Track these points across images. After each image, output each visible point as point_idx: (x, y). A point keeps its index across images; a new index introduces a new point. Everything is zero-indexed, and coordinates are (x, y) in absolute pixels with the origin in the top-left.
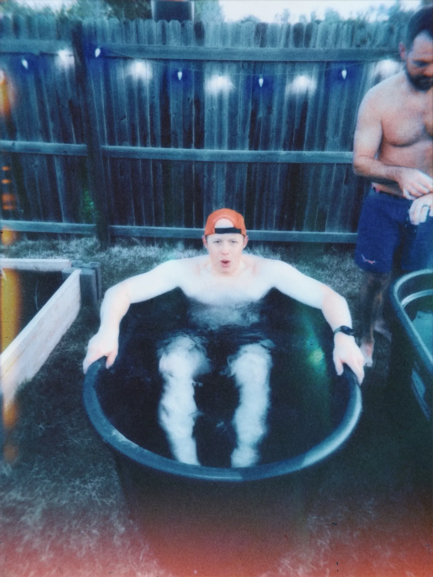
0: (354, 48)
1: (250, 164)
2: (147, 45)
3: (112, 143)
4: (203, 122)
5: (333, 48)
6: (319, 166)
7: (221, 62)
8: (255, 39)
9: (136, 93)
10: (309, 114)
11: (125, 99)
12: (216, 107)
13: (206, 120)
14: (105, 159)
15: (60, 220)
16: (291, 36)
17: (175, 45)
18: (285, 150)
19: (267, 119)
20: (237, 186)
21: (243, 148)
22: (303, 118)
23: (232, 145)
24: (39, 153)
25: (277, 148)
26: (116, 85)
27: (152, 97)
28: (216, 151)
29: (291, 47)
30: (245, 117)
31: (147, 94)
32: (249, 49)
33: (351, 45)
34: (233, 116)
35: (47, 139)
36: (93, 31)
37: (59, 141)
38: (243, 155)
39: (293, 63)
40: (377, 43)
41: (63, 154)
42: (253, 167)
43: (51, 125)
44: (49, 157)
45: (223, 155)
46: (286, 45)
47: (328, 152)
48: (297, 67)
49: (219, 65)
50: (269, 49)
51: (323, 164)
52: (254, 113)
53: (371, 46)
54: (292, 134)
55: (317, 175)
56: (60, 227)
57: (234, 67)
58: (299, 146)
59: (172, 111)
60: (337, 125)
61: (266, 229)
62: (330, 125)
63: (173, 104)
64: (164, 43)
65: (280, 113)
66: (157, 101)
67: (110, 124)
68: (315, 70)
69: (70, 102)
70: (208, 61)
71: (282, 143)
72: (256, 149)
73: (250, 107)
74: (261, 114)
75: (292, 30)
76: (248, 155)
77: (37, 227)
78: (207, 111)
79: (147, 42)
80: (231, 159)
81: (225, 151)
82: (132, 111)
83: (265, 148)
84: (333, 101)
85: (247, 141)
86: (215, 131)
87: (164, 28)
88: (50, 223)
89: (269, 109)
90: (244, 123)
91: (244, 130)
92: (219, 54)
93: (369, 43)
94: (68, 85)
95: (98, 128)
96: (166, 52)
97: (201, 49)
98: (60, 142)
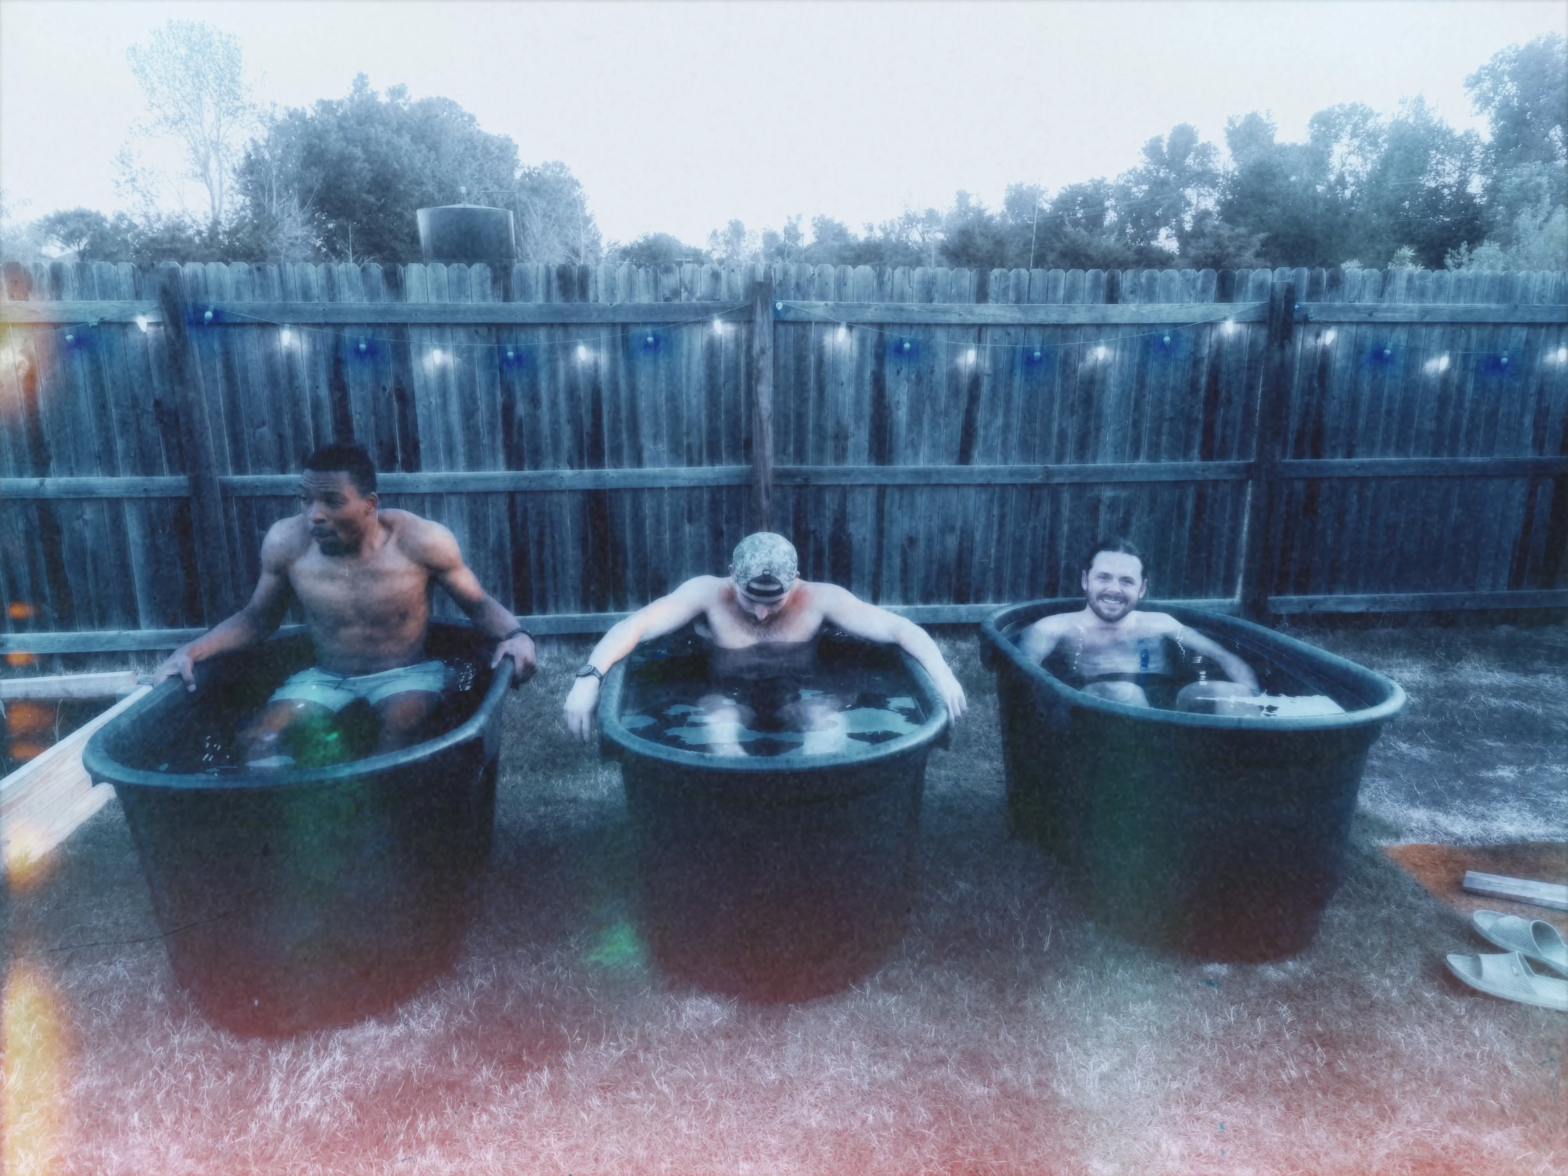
0: (662, 302)
1: (512, 495)
2: (300, 302)
3: (240, 469)
4: (416, 425)
5: (627, 303)
6: (637, 492)
7: (439, 325)
8: (493, 289)
9: (283, 382)
10: (605, 408)
11: (263, 394)
12: (435, 400)
13: (420, 421)
14: (226, 499)
15: (135, 625)
16: (555, 284)
17: (352, 300)
18: (572, 468)
19: (535, 419)
20: (492, 536)
21: (495, 467)
22: (597, 414)
23: (473, 463)
24: (94, 496)
25: (556, 465)
26: (245, 369)
27: (315, 388)
28: (443, 474)
29: (558, 301)
30: (493, 414)
31: (304, 380)
32: (483, 304)
33: (656, 299)
34: (468, 414)
35: (112, 471)
36: (201, 286)
37: (134, 472)
38: (494, 479)
39: (565, 325)
40: (698, 295)
41: (143, 495)
42: (519, 498)
43: (120, 445)
44: (114, 503)
45: (456, 482)
46: (548, 295)
47: (649, 469)
48: (573, 330)
49: (436, 330)
50: (517, 304)
51: (643, 489)
52: (508, 409)
53: (688, 299)
54: (582, 441)
55: (637, 508)
56: (134, 639)
57: (461, 334)
58: (596, 460)
59: (356, 407)
60: (656, 423)
61: (558, 610)
62: (646, 429)
63: (355, 395)
64: (332, 299)
65: (554, 404)
66: (324, 392)
67: (236, 439)
68: (604, 335)
69: (157, 403)
70: (414, 325)
71: (564, 456)
72: (520, 468)
73: (499, 399)
74: (521, 409)
75: (554, 275)
76: (504, 479)
77: (86, 641)
78: (420, 409)
79: (299, 296)
80: (471, 487)
81: (461, 473)
82: (277, 413)
83: (536, 466)
84: (643, 383)
85: (501, 457)
86: (440, 440)
87: (329, 274)
88: (112, 633)
89: (535, 401)
90: (492, 426)
91: (494, 440)
92: (431, 313)
93: (684, 295)
94: (154, 372)
95: (211, 444)
96: (339, 312)
97: (398, 305)
98: (137, 475)
